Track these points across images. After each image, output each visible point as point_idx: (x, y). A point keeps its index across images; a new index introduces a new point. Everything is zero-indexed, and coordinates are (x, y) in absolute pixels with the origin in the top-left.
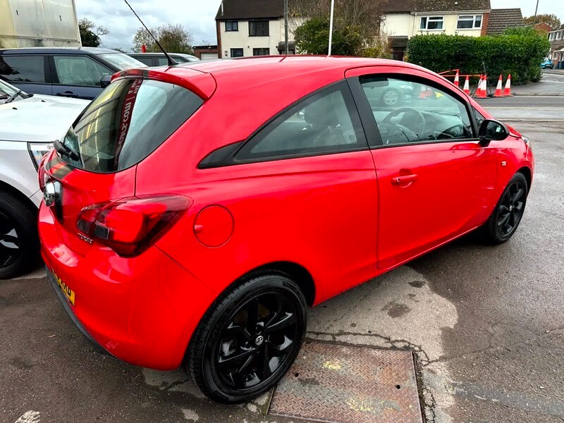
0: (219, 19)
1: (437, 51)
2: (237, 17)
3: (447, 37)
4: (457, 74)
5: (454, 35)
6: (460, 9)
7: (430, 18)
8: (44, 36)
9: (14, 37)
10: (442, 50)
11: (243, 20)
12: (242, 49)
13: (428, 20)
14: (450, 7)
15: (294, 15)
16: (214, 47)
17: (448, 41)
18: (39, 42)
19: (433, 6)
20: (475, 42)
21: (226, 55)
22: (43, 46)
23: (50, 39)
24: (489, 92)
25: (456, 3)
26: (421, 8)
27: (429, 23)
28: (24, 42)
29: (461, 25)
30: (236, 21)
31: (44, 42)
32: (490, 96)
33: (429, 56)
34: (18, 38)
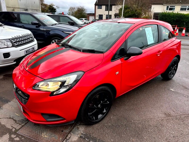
0: (96, 5)
1: (169, 18)
2: (102, 4)
3: (174, 13)
4: (176, 27)
5: (177, 13)
6: (182, 4)
7: (170, 7)
8: (28, 8)
9: (19, 8)
10: (171, 18)
11: (104, 5)
12: (103, 15)
13: (169, 7)
14: (178, 3)
15: (119, 4)
16: (93, 14)
17: (174, 15)
18: (26, 10)
19: (172, 2)
20: (184, 15)
21: (97, 17)
22: (28, 11)
23: (30, 9)
24: (186, 34)
25: (181, 1)
26: (167, 3)
27: (170, 8)
28: (22, 10)
29: (182, 9)
30: (101, 5)
31: (28, 10)
32: (186, 36)
33: (166, 20)
34: (20, 8)
